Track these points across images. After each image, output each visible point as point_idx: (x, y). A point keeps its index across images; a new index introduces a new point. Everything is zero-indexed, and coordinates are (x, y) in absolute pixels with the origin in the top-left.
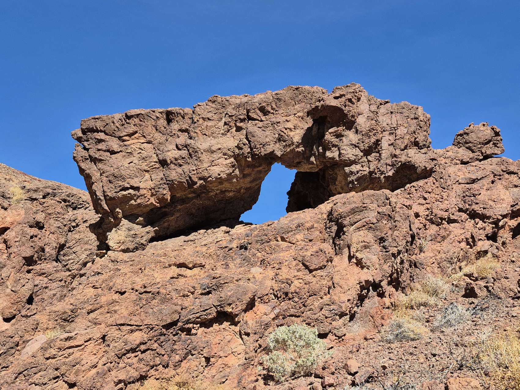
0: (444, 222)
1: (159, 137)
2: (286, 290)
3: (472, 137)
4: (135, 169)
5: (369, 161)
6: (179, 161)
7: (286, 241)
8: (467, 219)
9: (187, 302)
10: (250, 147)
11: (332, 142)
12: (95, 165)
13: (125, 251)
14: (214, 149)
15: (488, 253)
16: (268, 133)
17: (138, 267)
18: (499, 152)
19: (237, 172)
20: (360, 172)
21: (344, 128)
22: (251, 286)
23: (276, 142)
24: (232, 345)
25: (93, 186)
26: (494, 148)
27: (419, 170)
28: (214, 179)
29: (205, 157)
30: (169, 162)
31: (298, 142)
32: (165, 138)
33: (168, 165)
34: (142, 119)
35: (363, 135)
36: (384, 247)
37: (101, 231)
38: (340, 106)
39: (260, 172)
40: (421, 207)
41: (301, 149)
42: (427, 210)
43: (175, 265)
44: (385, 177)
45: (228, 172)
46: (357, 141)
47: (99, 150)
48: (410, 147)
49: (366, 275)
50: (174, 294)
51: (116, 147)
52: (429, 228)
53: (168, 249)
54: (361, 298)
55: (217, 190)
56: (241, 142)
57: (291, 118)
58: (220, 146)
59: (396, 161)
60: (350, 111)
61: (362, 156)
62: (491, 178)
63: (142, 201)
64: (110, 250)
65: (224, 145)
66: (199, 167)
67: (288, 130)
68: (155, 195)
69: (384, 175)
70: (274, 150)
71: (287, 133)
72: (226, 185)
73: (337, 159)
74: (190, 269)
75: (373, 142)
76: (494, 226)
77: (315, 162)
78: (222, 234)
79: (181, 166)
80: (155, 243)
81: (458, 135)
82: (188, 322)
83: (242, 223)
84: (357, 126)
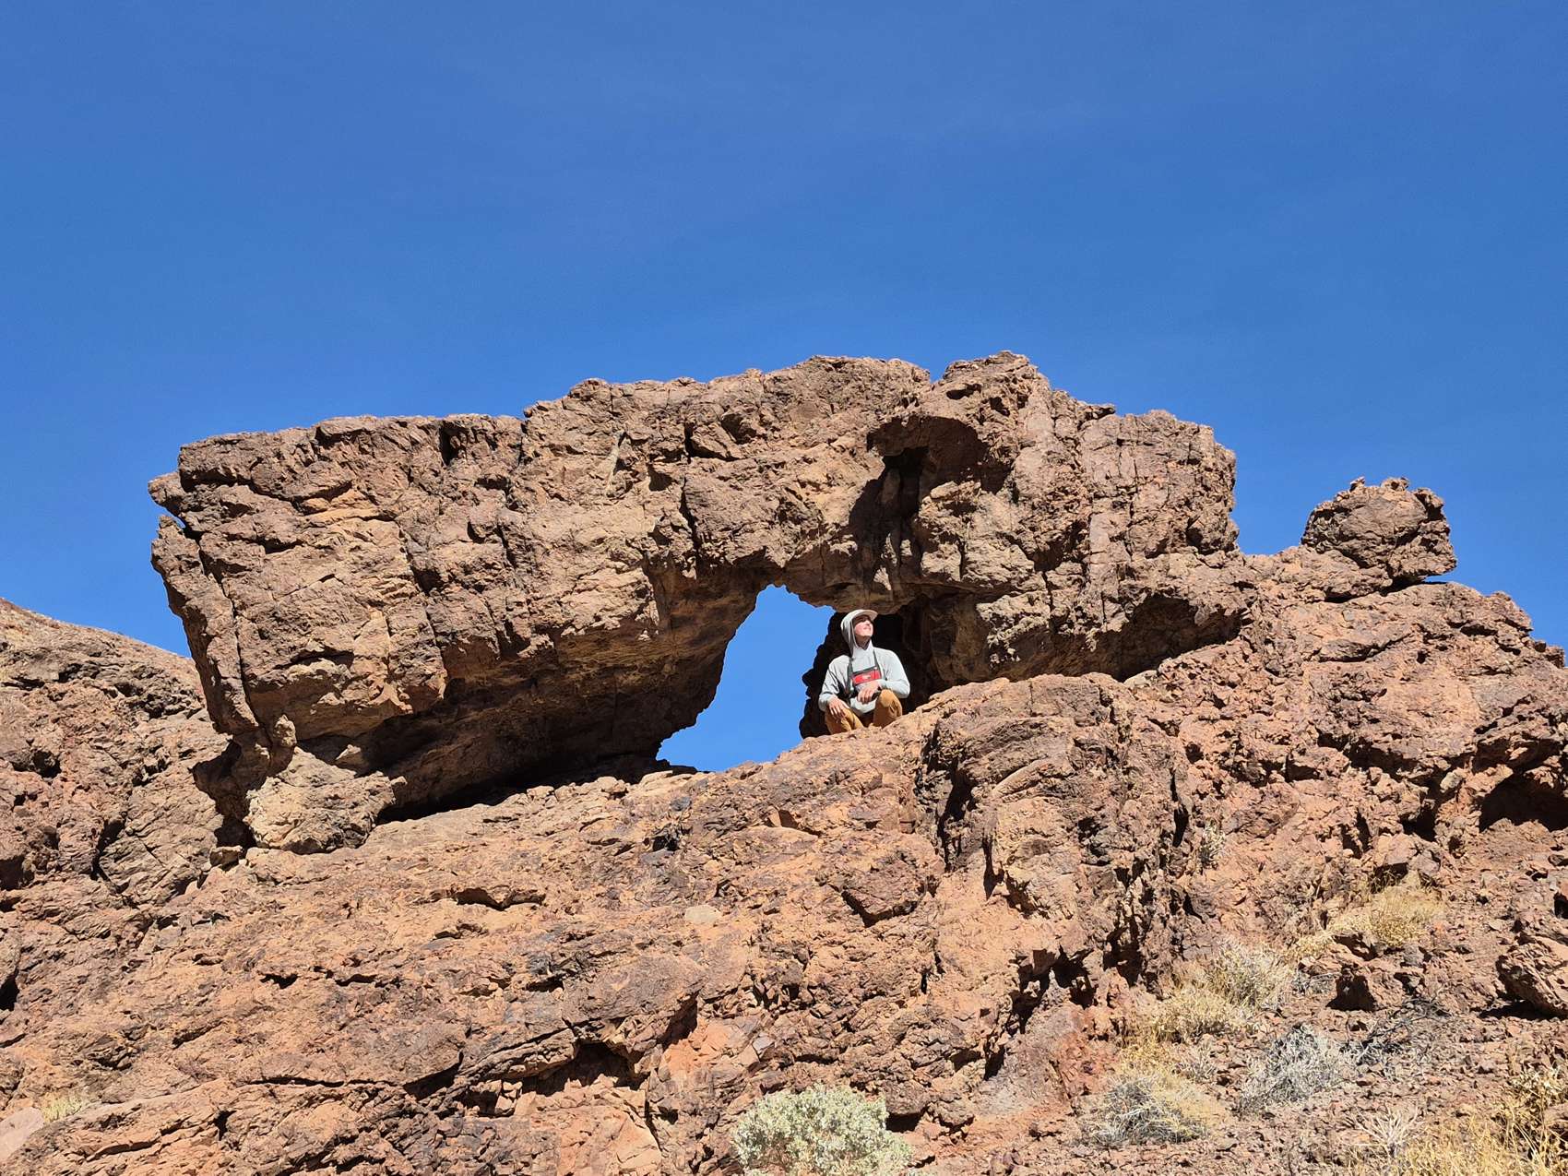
0: (1274, 774)
1: (418, 502)
2: (792, 978)
3: (1360, 521)
4: (340, 598)
5: (1050, 586)
6: (476, 576)
7: (795, 826)
8: (1345, 769)
9: (484, 1013)
10: (694, 537)
11: (940, 527)
12: (219, 582)
13: (301, 848)
14: (584, 542)
15: (1406, 872)
16: (748, 495)
17: (340, 899)
18: (1441, 568)
19: (653, 611)
20: (1026, 619)
21: (979, 484)
22: (685, 964)
23: (771, 523)
24: (623, 1149)
25: (211, 647)
26: (1424, 554)
27: (1201, 617)
28: (582, 632)
29: (555, 565)
30: (445, 576)
31: (837, 525)
32: (436, 504)
33: (441, 586)
34: (366, 447)
35: (1033, 508)
36: (1094, 849)
37: (229, 786)
38: (965, 419)
39: (721, 612)
40: (1208, 727)
41: (846, 545)
42: (1223, 738)
43: (451, 894)
44: (1098, 635)
45: (624, 610)
46: (1017, 526)
47: (231, 538)
48: (1173, 545)
49: (1039, 936)
50: (445, 987)
51: (283, 531)
52: (1230, 791)
53: (433, 845)
54: (1023, 1007)
55: (592, 664)
56: (667, 522)
57: (819, 451)
58: (601, 533)
59: (1132, 587)
60: (997, 435)
61: (1030, 571)
62: (1418, 644)
63: (360, 695)
64: (254, 844)
65: (615, 529)
66: (538, 595)
67: (809, 486)
68: (400, 677)
69: (1094, 630)
70: (765, 547)
71: (805, 497)
72: (619, 651)
73: (956, 576)
74: (499, 907)
75: (1064, 527)
76: (1425, 789)
77: (889, 587)
78: (603, 801)
79: (480, 589)
80: (395, 824)
81: (1319, 515)
82: (486, 1074)
83: (664, 765)
84: (1017, 481)
